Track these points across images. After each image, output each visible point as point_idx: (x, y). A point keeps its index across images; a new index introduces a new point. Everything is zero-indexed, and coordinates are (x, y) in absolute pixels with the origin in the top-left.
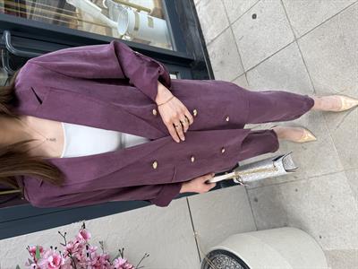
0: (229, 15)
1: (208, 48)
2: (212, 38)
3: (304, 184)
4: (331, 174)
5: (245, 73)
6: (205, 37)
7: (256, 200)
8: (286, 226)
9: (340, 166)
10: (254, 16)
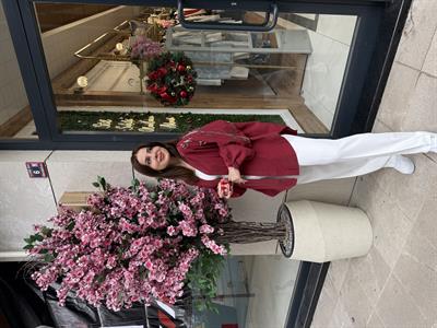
5: (421, 72)
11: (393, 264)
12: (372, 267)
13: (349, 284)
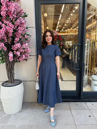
0: (94, 110)
1: (84, 102)
2: (87, 104)
3: (30, 115)
4: (30, 121)
5: (70, 110)
6: (88, 102)
7: (32, 104)
8: (22, 108)
9: (31, 124)
10: (90, 116)
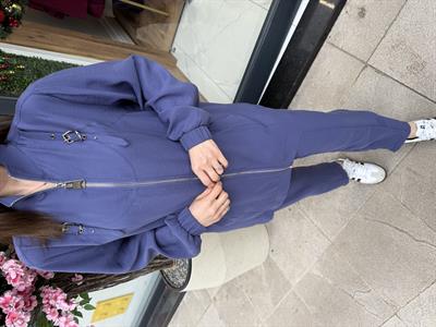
4: (322, 232)
5: (366, 65)
11: (295, 282)
12: (264, 278)
13: (228, 291)
